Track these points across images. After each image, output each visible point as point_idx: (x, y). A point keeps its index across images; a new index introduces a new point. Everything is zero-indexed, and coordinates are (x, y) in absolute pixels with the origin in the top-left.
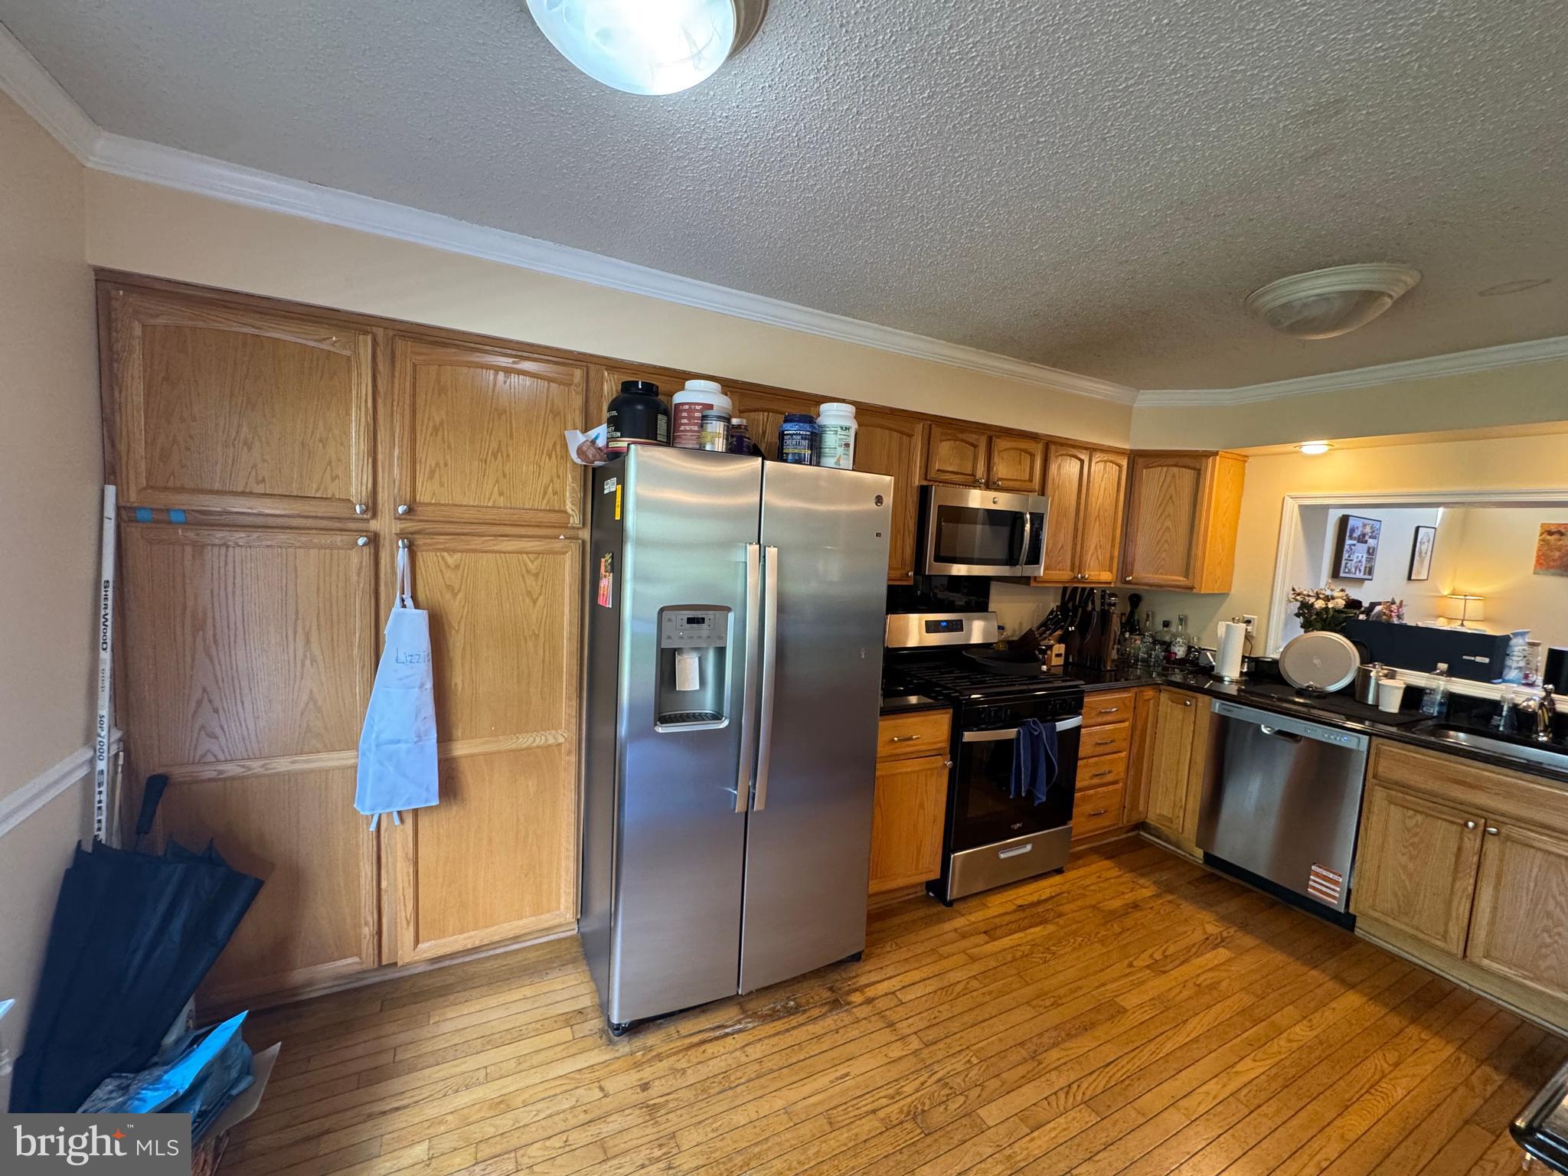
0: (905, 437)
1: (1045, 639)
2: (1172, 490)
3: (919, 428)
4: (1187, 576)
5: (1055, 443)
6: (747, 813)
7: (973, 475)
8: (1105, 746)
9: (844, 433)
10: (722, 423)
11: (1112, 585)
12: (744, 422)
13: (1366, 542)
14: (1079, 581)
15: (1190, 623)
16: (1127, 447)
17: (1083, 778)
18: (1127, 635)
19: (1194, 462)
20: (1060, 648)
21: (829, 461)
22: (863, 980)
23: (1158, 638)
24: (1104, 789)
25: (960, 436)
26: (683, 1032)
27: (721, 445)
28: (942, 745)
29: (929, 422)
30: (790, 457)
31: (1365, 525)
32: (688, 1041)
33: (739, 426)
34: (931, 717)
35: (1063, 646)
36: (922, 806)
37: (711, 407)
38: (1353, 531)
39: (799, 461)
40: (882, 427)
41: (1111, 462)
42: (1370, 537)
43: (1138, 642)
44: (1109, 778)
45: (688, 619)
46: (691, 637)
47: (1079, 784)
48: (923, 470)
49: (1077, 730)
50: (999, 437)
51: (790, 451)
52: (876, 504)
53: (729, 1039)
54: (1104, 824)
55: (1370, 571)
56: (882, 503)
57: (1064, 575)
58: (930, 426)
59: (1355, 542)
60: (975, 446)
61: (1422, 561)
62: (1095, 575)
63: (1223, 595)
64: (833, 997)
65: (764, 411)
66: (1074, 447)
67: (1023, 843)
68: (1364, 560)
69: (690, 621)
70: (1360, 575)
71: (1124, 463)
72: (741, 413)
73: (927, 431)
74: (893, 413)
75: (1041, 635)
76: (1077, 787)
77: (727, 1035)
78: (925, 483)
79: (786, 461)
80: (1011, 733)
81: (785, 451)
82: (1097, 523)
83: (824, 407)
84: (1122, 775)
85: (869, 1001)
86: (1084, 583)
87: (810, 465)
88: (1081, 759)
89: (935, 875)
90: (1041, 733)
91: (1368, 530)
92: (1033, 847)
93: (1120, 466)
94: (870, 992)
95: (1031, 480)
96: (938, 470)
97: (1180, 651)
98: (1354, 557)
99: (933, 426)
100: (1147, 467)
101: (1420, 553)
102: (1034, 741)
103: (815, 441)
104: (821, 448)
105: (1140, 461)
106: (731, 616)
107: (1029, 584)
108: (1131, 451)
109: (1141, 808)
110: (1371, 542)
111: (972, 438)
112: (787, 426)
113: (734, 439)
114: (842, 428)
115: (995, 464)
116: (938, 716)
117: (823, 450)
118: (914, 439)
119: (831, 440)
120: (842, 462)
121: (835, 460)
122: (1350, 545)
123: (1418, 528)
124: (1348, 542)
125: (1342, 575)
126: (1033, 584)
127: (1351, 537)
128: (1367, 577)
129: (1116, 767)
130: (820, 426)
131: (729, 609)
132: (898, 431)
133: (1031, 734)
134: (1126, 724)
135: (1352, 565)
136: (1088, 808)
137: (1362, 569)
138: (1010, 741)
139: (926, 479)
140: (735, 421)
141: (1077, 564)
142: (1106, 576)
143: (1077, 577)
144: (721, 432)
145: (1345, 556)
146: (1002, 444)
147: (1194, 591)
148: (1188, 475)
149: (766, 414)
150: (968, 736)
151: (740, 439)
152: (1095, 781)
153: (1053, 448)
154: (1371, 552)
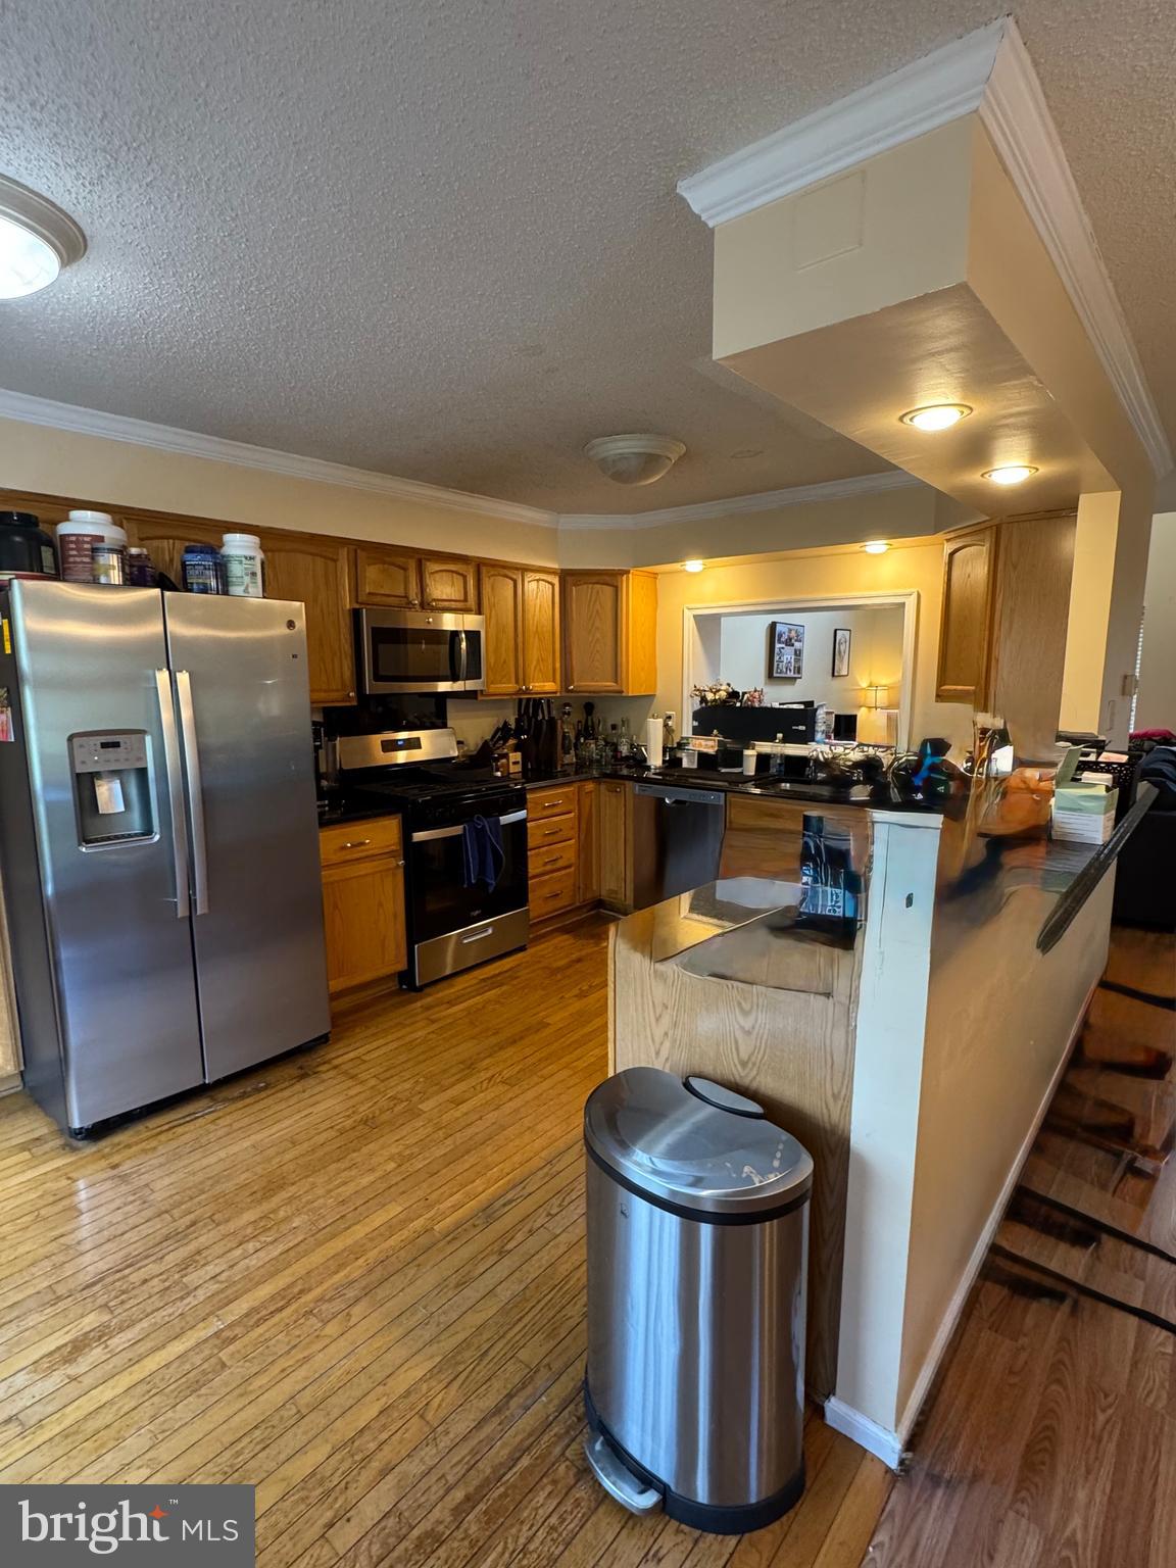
0: (329, 562)
1: (498, 748)
2: (598, 607)
3: (343, 553)
4: (616, 682)
5: (485, 565)
6: (190, 917)
7: (406, 597)
8: (554, 837)
9: (248, 562)
10: (115, 556)
11: (558, 694)
12: (145, 551)
13: (793, 645)
14: (525, 693)
15: (632, 724)
16: (556, 566)
17: (534, 867)
18: (582, 740)
19: (611, 579)
20: (516, 756)
21: (237, 590)
22: (328, 1057)
23: (609, 740)
24: (558, 873)
25: (387, 559)
26: (151, 1127)
27: (117, 578)
28: (394, 848)
29: (354, 547)
30: (195, 586)
31: (790, 630)
32: (155, 1131)
33: (139, 556)
34: (380, 823)
35: (519, 754)
36: (380, 905)
37: (101, 539)
38: (780, 636)
39: (205, 590)
40: (302, 552)
41: (543, 580)
42: (796, 641)
43: (593, 746)
44: (560, 864)
45: (102, 744)
46: (108, 761)
47: (532, 871)
48: (353, 594)
49: (522, 823)
50: (429, 560)
51: (194, 581)
52: (289, 627)
53: (200, 1120)
54: (561, 905)
55: (799, 670)
56: (294, 627)
57: (510, 687)
58: (356, 551)
59: (783, 646)
60: (405, 569)
61: (842, 661)
62: (539, 687)
63: (651, 697)
64: (301, 1072)
65: (168, 538)
66: (504, 567)
67: (485, 928)
68: (793, 660)
69: (104, 745)
70: (791, 674)
71: (556, 580)
72: (142, 541)
73: (352, 555)
74: (313, 538)
75: (494, 745)
76: (530, 875)
77: (198, 1117)
78: (357, 606)
79: (191, 591)
80: (457, 830)
81: (189, 581)
82: (537, 640)
83: (228, 537)
84: (573, 860)
85: (335, 1067)
86: (529, 694)
87: (218, 594)
88: (531, 850)
89: (402, 966)
90: (484, 826)
91: (793, 634)
92: (493, 931)
93: (553, 585)
94: (336, 1062)
95: (466, 600)
96: (369, 594)
97: (624, 750)
98: (784, 659)
99: (359, 551)
100: (576, 585)
101: (840, 652)
102: (480, 834)
103: (221, 569)
104: (227, 577)
105: (568, 578)
106: (148, 739)
107: (476, 698)
108: (562, 570)
109: (595, 888)
110: (797, 645)
111: (401, 560)
112: (189, 557)
113: (135, 569)
114: (246, 558)
115: (427, 585)
116: (387, 822)
117: (230, 579)
118: (339, 564)
119: (236, 569)
120: (250, 590)
121: (242, 588)
122: (780, 648)
123: (836, 631)
124: (778, 646)
125: (775, 675)
126: (480, 698)
127: (780, 642)
128: (796, 676)
129: (568, 852)
130: (223, 556)
131: (143, 732)
132: (321, 556)
133: (476, 828)
134: (572, 815)
135: (783, 666)
136: (546, 891)
137: (792, 668)
138: (459, 836)
139: (357, 602)
140: (134, 551)
141: (520, 676)
142: (550, 686)
143: (521, 689)
144: (116, 564)
145: (776, 658)
146: (432, 567)
147: (624, 694)
148: (608, 590)
149: (171, 541)
150: (419, 836)
151: (142, 569)
152: (549, 867)
153: (484, 570)
154: (798, 654)
